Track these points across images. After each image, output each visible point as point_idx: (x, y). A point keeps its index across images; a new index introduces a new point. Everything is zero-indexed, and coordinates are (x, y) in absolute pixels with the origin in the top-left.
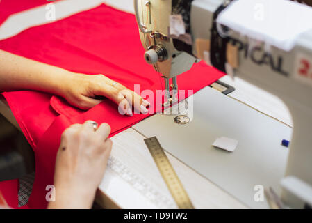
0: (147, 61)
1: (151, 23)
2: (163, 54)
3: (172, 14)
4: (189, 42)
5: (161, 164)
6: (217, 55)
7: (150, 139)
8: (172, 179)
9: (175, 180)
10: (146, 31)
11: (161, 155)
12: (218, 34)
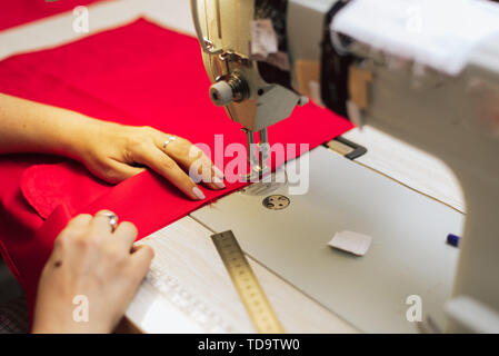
0: (213, 101)
1: (220, 37)
2: (241, 90)
3: (255, 19)
4: (284, 66)
5: (238, 278)
6: (332, 87)
7: (222, 234)
8: (257, 303)
9: (263, 305)
10: (212, 50)
11: (239, 261)
12: (333, 51)
